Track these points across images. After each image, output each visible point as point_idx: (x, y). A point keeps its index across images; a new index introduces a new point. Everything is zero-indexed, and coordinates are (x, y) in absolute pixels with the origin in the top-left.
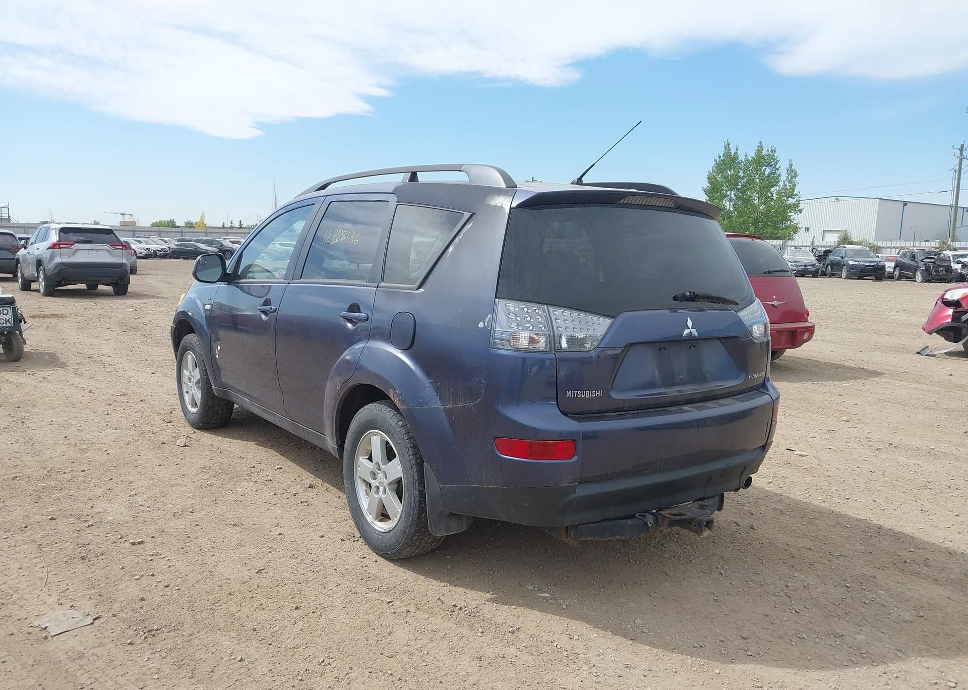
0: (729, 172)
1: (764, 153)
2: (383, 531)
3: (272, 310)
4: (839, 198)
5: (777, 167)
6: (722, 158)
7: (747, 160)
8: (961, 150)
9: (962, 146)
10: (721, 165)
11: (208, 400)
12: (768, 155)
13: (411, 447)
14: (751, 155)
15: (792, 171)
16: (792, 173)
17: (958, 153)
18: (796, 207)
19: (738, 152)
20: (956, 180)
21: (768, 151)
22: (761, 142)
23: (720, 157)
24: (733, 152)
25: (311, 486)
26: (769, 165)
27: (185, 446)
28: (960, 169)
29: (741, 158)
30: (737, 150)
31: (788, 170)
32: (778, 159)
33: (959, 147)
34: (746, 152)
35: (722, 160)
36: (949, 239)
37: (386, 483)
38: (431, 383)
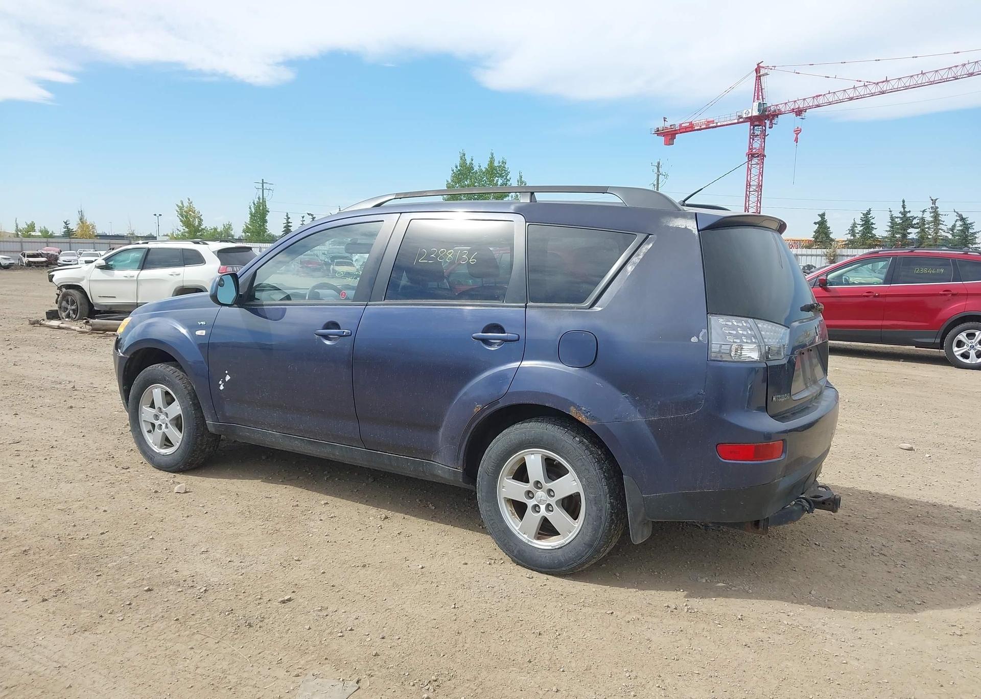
0: (466, 182)
1: (496, 164)
2: (550, 548)
3: (344, 334)
5: (508, 178)
6: (459, 168)
7: (481, 171)
8: (658, 167)
9: (659, 163)
10: (459, 174)
11: (197, 438)
12: (499, 167)
13: (596, 462)
14: (485, 166)
17: (656, 170)
19: (473, 162)
21: (499, 162)
22: (492, 154)
23: (457, 167)
24: (468, 162)
25: (386, 518)
26: (501, 176)
27: (186, 492)
28: (658, 184)
29: (476, 168)
30: (472, 160)
31: (518, 182)
32: (508, 171)
33: (656, 164)
34: (480, 163)
35: (459, 170)
37: (552, 501)
38: (626, 397)
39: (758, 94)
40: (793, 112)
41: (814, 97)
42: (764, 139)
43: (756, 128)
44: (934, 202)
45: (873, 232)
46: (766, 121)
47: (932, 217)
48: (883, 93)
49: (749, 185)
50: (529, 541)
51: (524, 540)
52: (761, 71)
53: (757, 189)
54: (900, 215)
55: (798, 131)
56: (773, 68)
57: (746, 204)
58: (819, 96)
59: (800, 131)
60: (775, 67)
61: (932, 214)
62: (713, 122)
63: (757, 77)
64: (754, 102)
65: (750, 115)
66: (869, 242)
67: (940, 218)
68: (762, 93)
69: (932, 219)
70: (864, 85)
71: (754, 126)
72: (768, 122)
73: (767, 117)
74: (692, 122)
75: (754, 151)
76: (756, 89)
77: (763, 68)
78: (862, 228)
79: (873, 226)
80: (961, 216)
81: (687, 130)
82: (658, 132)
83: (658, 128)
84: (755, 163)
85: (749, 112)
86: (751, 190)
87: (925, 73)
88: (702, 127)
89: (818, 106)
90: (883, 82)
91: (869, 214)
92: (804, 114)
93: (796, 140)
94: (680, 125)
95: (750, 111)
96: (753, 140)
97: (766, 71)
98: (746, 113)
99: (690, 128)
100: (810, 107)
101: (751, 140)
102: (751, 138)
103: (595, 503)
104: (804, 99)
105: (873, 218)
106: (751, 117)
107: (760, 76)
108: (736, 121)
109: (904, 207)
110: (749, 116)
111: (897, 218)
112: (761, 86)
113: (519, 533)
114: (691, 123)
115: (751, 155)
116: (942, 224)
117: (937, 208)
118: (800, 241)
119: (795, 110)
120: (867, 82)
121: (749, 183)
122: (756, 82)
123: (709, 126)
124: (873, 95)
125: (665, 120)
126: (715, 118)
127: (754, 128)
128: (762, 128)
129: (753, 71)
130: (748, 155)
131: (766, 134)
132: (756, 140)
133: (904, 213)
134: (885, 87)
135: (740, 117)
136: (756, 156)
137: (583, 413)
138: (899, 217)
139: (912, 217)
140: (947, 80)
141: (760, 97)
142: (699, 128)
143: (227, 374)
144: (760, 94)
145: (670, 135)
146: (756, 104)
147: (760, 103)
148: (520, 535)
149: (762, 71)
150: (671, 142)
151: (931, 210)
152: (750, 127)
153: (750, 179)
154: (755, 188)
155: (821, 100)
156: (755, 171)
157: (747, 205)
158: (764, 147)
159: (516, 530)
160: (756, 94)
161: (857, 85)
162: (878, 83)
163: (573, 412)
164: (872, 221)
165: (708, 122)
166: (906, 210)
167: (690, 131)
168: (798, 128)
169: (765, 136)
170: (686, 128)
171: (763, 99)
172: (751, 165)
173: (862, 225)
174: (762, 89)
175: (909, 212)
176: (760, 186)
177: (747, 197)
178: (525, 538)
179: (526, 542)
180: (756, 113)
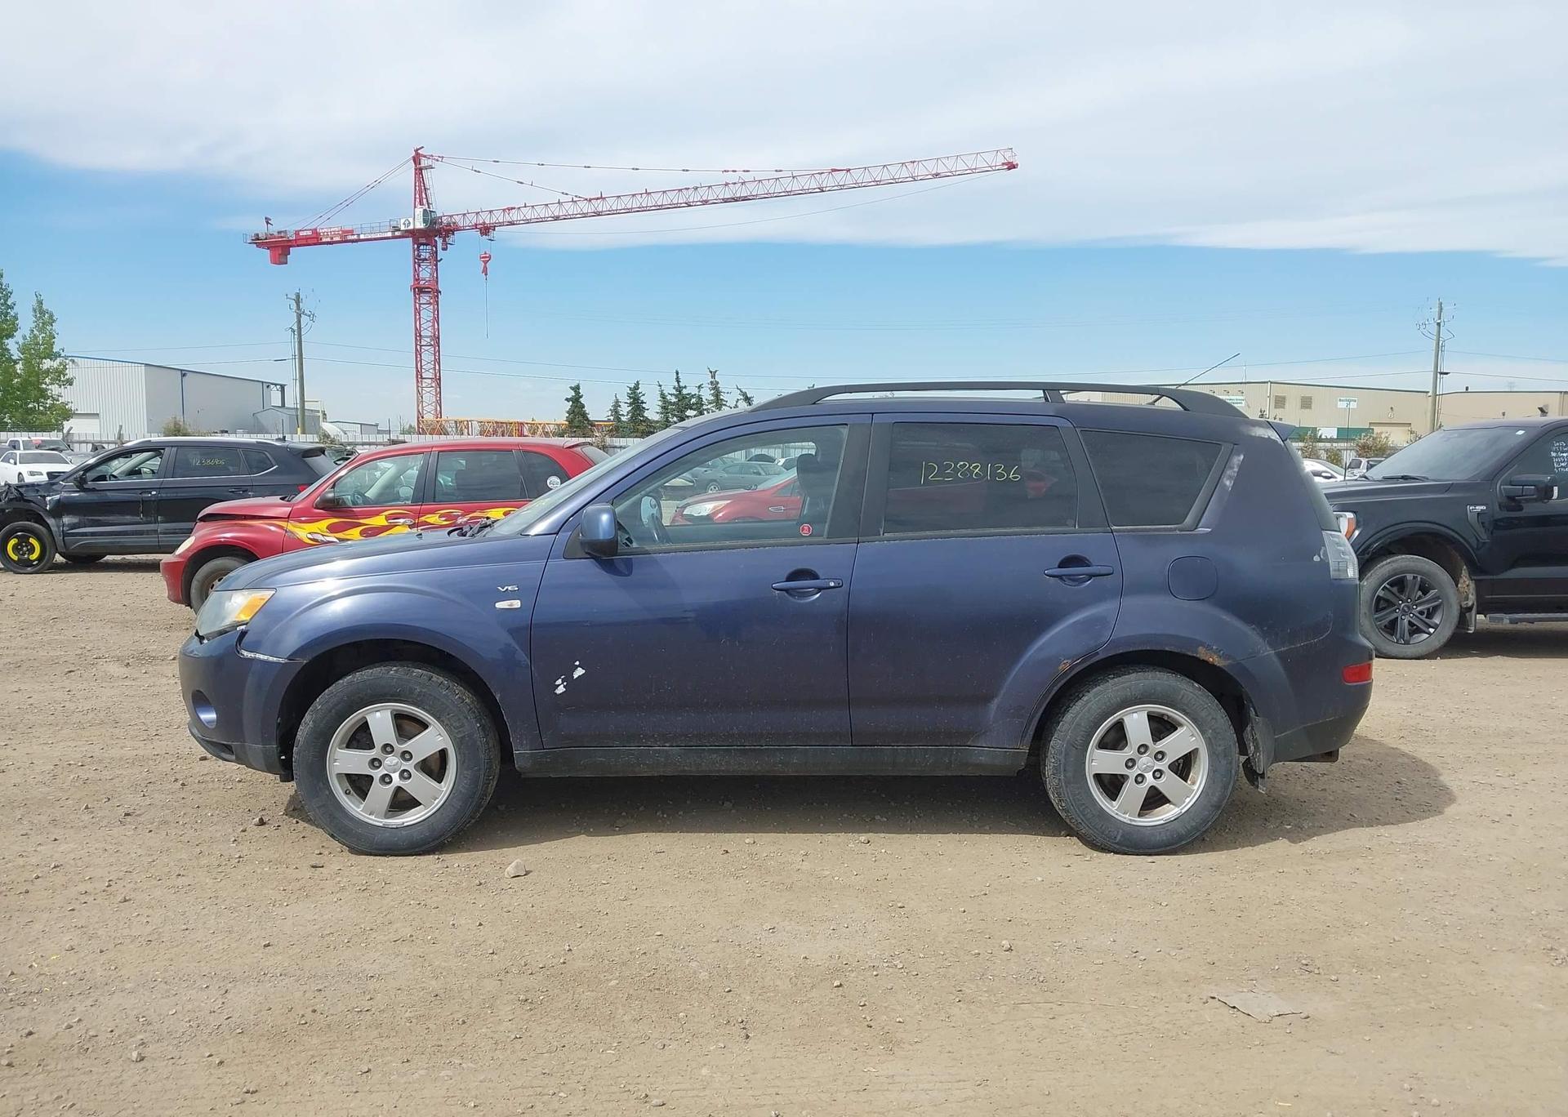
4: (75, 359)
5: (9, 303)
8: (298, 301)
9: (298, 296)
15: (42, 313)
16: (45, 319)
17: (294, 306)
18: (59, 375)
20: (296, 344)
28: (300, 328)
31: (35, 311)
32: (10, 290)
33: (294, 297)
36: (299, 429)
37: (1163, 765)
38: (1254, 629)
39: (420, 195)
40: (476, 228)
41: (504, 210)
42: (436, 265)
43: (422, 247)
44: (713, 374)
45: (646, 414)
46: (436, 238)
47: (712, 395)
48: (598, 214)
49: (419, 336)
50: (1131, 820)
51: (1125, 821)
52: (422, 162)
53: (432, 343)
54: (674, 392)
55: (486, 257)
56: (440, 159)
57: (417, 365)
58: (512, 208)
59: (490, 257)
60: (443, 157)
61: (712, 392)
62: (351, 232)
63: (416, 170)
64: (415, 207)
65: (411, 227)
66: (641, 428)
67: (722, 397)
68: (426, 194)
69: (713, 398)
70: (573, 201)
71: (420, 245)
72: (439, 241)
73: (439, 233)
74: (316, 229)
75: (423, 282)
76: (417, 188)
77: (425, 156)
78: (630, 408)
79: (644, 405)
80: (744, 394)
81: (310, 242)
82: (258, 241)
83: (257, 235)
84: (425, 301)
85: (410, 223)
86: (422, 344)
87: (650, 193)
88: (335, 239)
89: (512, 223)
90: (598, 199)
91: (638, 389)
92: (492, 234)
93: (485, 271)
94: (297, 233)
95: (411, 220)
96: (419, 266)
97: (430, 162)
98: (404, 224)
99: (315, 239)
100: (501, 224)
101: (416, 266)
102: (415, 263)
103: (1225, 756)
104: (491, 212)
105: (644, 395)
106: (413, 230)
107: (421, 169)
108: (390, 234)
109: (678, 382)
110: (409, 228)
111: (671, 395)
112: (424, 183)
113: (1117, 814)
114: (315, 231)
115: (419, 290)
116: (725, 405)
117: (718, 383)
118: (506, 423)
119: (478, 227)
120: (576, 196)
121: (420, 334)
122: (415, 177)
123: (346, 238)
124: (585, 215)
125: (268, 223)
126: (354, 227)
127: (418, 247)
128: (432, 250)
129: (408, 161)
130: (414, 289)
131: (439, 259)
132: (424, 267)
133: (679, 389)
134: (601, 206)
135: (397, 229)
136: (426, 291)
137: (1215, 653)
138: (674, 394)
139: (688, 394)
140: (677, 206)
141: (425, 201)
142: (329, 240)
143: (577, 667)
144: (424, 196)
145: (280, 248)
146: (419, 211)
147: (425, 210)
148: (1120, 816)
149: (424, 162)
150: (283, 260)
151: (710, 386)
152: (413, 245)
153: (420, 327)
154: (428, 340)
155: (514, 216)
156: (427, 314)
157: (419, 367)
158: (437, 278)
159: (1113, 812)
160: (417, 196)
161: (563, 198)
162: (590, 200)
163: (1202, 653)
164: (642, 398)
165: (344, 232)
166: (681, 384)
167: (315, 244)
168: (485, 253)
169: (437, 261)
170: (307, 238)
171: (428, 204)
172: (420, 304)
173: (631, 404)
174: (425, 189)
175: (685, 387)
176: (436, 339)
177: (418, 353)
178: (1125, 818)
179: (1129, 822)
180: (420, 225)
